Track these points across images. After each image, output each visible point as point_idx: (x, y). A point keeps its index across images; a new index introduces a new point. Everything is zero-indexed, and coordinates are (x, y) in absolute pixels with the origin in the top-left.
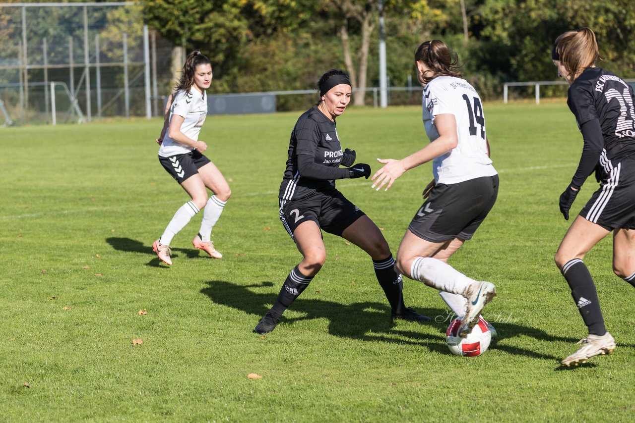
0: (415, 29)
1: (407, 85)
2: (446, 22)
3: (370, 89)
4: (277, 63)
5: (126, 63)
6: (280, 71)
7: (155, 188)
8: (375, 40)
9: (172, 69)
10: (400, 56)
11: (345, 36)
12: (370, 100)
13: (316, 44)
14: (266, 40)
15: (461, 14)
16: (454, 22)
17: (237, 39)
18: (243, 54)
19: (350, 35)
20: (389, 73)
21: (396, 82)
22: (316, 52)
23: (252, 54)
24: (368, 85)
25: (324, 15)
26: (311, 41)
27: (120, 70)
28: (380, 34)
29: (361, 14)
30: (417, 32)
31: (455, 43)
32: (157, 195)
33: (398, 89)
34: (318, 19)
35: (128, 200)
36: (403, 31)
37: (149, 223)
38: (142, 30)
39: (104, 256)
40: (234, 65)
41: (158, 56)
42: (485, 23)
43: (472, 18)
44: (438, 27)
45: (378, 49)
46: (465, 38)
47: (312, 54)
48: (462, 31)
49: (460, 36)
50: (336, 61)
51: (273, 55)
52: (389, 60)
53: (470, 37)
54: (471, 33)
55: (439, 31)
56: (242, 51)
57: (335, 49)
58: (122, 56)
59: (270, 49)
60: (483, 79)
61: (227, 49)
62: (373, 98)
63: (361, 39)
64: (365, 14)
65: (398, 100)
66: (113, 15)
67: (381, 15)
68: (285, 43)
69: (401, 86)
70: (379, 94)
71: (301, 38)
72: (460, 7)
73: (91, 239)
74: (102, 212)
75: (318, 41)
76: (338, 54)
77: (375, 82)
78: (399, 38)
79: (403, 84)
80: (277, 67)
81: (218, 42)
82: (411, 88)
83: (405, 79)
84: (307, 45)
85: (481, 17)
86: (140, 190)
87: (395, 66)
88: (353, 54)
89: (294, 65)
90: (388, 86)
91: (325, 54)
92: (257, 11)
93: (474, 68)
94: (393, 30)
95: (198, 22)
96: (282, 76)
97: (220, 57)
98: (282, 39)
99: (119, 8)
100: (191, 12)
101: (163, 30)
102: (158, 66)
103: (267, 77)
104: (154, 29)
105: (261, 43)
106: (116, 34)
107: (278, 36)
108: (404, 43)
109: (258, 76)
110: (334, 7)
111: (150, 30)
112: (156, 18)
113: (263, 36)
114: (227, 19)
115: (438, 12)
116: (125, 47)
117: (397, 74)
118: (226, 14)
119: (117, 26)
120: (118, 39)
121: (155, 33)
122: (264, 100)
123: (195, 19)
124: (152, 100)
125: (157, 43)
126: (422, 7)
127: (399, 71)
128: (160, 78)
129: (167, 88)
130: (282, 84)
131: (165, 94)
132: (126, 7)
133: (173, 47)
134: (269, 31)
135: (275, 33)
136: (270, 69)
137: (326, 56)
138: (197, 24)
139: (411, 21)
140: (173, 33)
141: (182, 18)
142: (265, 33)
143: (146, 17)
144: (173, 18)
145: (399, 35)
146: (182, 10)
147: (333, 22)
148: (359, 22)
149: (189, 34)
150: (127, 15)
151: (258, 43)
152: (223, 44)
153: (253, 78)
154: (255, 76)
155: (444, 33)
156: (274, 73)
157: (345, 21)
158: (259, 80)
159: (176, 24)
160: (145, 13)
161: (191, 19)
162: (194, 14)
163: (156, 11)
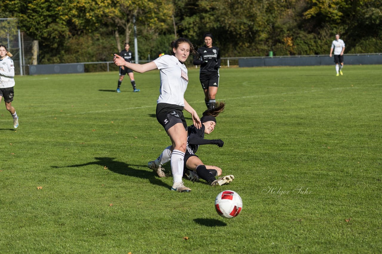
0: (151, 32)
1: (148, 59)
2: (166, 29)
4: (84, 48)
5: (9, 48)
6: (85, 52)
7: (33, 110)
8: (131, 38)
9: (33, 51)
10: (144, 45)
11: (117, 35)
13: (102, 39)
14: (78, 37)
15: (173, 25)
16: (170, 29)
17: (64, 37)
18: (67, 43)
19: (119, 35)
20: (139, 54)
21: (142, 58)
22: (103, 43)
23: (71, 44)
25: (106, 25)
26: (100, 38)
28: (134, 34)
29: (125, 25)
31: (170, 39)
33: (144, 61)
34: (103, 27)
36: (145, 33)
37: (33, 127)
38: (17, 32)
40: (63, 49)
41: (24, 45)
42: (184, 29)
43: (178, 28)
44: (162, 31)
45: (134, 41)
46: (175, 37)
47: (101, 44)
48: (174, 33)
49: (173, 35)
50: (113, 47)
51: (82, 44)
52: (139, 47)
53: (177, 36)
54: (178, 34)
55: (163, 33)
56: (66, 42)
57: (112, 42)
59: (80, 41)
61: (59, 41)
63: (125, 36)
64: (127, 24)
67: (135, 25)
68: (87, 39)
71: (95, 36)
72: (172, 21)
74: (8, 122)
75: (104, 38)
76: (113, 44)
78: (143, 37)
79: (146, 59)
80: (83, 50)
81: (54, 38)
83: (147, 57)
84: (98, 40)
85: (182, 26)
86: (25, 111)
87: (142, 50)
88: (122, 44)
89: (92, 50)
90: (139, 60)
91: (107, 44)
92: (73, 23)
94: (140, 32)
95: (45, 28)
96: (86, 55)
97: (56, 45)
98: (86, 37)
99: (4, 21)
100: (41, 23)
101: (28, 32)
102: (24, 50)
103: (79, 55)
104: (23, 31)
105: (76, 38)
106: (3, 34)
107: (83, 35)
108: (146, 39)
109: (74, 55)
110: (111, 21)
111: (21, 32)
112: (24, 26)
113: (76, 35)
114: (59, 27)
115: (163, 24)
116: (8, 40)
117: (142, 54)
118: (58, 24)
119: (4, 30)
120: (4, 36)
121: (23, 34)
122: (78, 66)
123: (43, 27)
124: (23, 67)
125: (24, 38)
126: (155, 21)
127: (143, 53)
128: (26, 55)
129: (30, 61)
130: (86, 59)
131: (29, 64)
132: (8, 21)
133: (33, 41)
134: (79, 33)
135: (82, 34)
136: (80, 51)
137: (108, 45)
138: (45, 29)
139: (149, 28)
140: (32, 34)
141: (37, 26)
142: (77, 34)
143: (19, 25)
144: (33, 26)
145: (143, 35)
146: (37, 22)
147: (110, 28)
148: (123, 28)
149: (40, 34)
150: (9, 25)
151: (74, 39)
152: (57, 39)
153: (71, 56)
154: (73, 55)
155: (165, 34)
156: (82, 54)
157: (117, 28)
158: (75, 56)
159: (34, 29)
160: (18, 23)
161: (42, 27)
162: (43, 24)
163: (24, 22)
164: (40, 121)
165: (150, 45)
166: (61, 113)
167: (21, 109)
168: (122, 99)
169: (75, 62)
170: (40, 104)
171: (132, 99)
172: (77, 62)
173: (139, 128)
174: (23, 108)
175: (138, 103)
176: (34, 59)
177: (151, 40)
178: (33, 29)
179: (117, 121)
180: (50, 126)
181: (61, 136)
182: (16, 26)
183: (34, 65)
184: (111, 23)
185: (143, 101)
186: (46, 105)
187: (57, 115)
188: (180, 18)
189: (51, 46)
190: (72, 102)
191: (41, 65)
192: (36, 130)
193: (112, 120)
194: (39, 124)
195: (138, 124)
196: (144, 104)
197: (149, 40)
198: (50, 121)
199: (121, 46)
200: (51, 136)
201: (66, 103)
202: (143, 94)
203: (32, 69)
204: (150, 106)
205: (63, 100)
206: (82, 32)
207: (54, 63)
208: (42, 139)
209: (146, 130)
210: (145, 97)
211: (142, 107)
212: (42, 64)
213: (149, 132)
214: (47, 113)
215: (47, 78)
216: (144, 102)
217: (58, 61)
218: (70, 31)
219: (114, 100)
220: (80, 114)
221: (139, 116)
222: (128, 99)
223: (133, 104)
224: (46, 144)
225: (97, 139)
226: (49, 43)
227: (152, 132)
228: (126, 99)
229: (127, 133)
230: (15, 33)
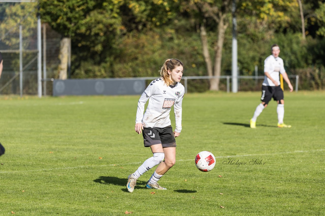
0: (261, 28)
1: (254, 74)
2: (288, 23)
3: (224, 77)
4: (146, 53)
5: (21, 50)
6: (149, 60)
7: (54, 156)
8: (228, 37)
9: (60, 56)
10: (249, 50)
11: (204, 33)
12: (223, 86)
13: (179, 38)
14: (137, 35)
15: (300, 16)
16: (294, 23)
17: (113, 32)
18: (118, 45)
19: (207, 31)
20: (240, 65)
21: (245, 71)
22: (179, 45)
23: (126, 45)
24: (221, 74)
25: (186, 15)
26: (175, 36)
27: (16, 56)
28: (233, 32)
29: (217, 15)
30: (263, 30)
31: (294, 40)
32: (57, 161)
33: (246, 77)
34: (181, 18)
35: (32, 166)
36: (251, 29)
37: (52, 185)
38: (36, 23)
39: (18, 212)
40: (111, 55)
41: (47, 45)
42: (319, 24)
43: (309, 21)
44: (280, 27)
45: (231, 43)
46: (302, 37)
47: (176, 47)
48: (301, 30)
49: (299, 35)
50: (195, 53)
51: (143, 47)
52: (239, 54)
53: (307, 36)
54: (307, 33)
55: (282, 30)
56: (117, 43)
57: (195, 43)
58: (19, 44)
59: (140, 41)
60: (317, 71)
61: (104, 41)
62: (226, 85)
63: (217, 34)
64: (220, 14)
65: (246, 87)
66: (11, 10)
67: (234, 16)
68: (153, 37)
69: (249, 75)
70: (231, 81)
71: (166, 33)
72: (299, 10)
73: (6, 198)
74: (12, 175)
75: (180, 36)
76: (197, 48)
77: (227, 71)
78: (248, 36)
79: (251, 73)
80: (145, 57)
81: (97, 35)
82: (257, 77)
83: (252, 70)
84: (171, 39)
85: (317, 19)
86: (42, 157)
87: (244, 58)
88: (210, 48)
89: (160, 55)
90: (238, 75)
91: (186, 47)
92: (130, 10)
93: (310, 62)
94: (243, 28)
95: (83, 17)
96: (149, 64)
97: (99, 48)
98: (151, 33)
99: (16, 5)
100: (77, 9)
101: (54, 24)
102: (47, 54)
103: (137, 65)
104: (46, 23)
105: (133, 36)
106: (13, 27)
107: (146, 31)
108: (252, 39)
109: (130, 64)
110: (195, 8)
111: (42, 23)
112: (49, 13)
113: (135, 31)
114: (105, 17)
115: (281, 14)
116: (21, 37)
117: (245, 65)
118: (104, 12)
119: (14, 19)
120: (14, 30)
121: (46, 26)
122: (136, 84)
123: (80, 16)
124: (43, 81)
125: (47, 34)
126: (269, 9)
127: (247, 63)
128: (48, 63)
129: (55, 72)
130: (150, 71)
131: (53, 77)
132: (22, 4)
133: (62, 38)
134: (140, 27)
135: (145, 29)
136: (140, 58)
137: (187, 49)
138: (82, 19)
139: (258, 21)
140: (61, 27)
141: (70, 15)
142: (137, 28)
143: (39, 12)
144: (62, 14)
145: (248, 32)
146: (69, 8)
147: (193, 21)
148: (214, 21)
149: (75, 28)
150: (22, 11)
151: (131, 37)
152: (101, 37)
153: (125, 65)
154: (127, 64)
155: (285, 32)
156: (143, 62)
157: (205, 21)
158: (131, 67)
159: (65, 19)
160: (39, 9)
161: (77, 15)
162: (79, 11)
163: (48, 7)
164: (65, 175)
165: (258, 49)
166: (100, 161)
167: (35, 153)
168: (205, 141)
169: (130, 76)
170: (67, 146)
171: (222, 141)
172: (135, 76)
173: (229, 192)
174: (39, 153)
175: (231, 149)
176: (61, 69)
177: (261, 42)
178: (63, 18)
179: (193, 178)
180: (81, 183)
181: (98, 201)
182: (34, 12)
183: (62, 81)
184: (193, 11)
185: (240, 145)
186: (76, 148)
187: (93, 166)
188: (312, 5)
189: (92, 49)
190: (121, 145)
191: (73, 81)
192: (57, 189)
193: (185, 176)
194: (63, 181)
195: (227, 185)
196: (242, 151)
197: (258, 41)
198: (82, 175)
199: (209, 50)
200: (82, 201)
201: (110, 145)
202: (241, 134)
203: (58, 87)
204: (250, 155)
205: (106, 141)
206: (144, 25)
207: (95, 76)
208: (66, 205)
209: (241, 194)
210: (244, 138)
211: (238, 156)
212: (75, 78)
213: (245, 199)
214: (77, 161)
215: (81, 103)
216: (242, 147)
217: (102, 75)
218: (124, 24)
219: (191, 143)
220: (132, 165)
221: (230, 171)
222: (215, 141)
223: (223, 150)
224: (71, 213)
225: (158, 208)
226: (88, 43)
227: (250, 199)
228: (212, 141)
229: (208, 199)
230: (33, 26)
